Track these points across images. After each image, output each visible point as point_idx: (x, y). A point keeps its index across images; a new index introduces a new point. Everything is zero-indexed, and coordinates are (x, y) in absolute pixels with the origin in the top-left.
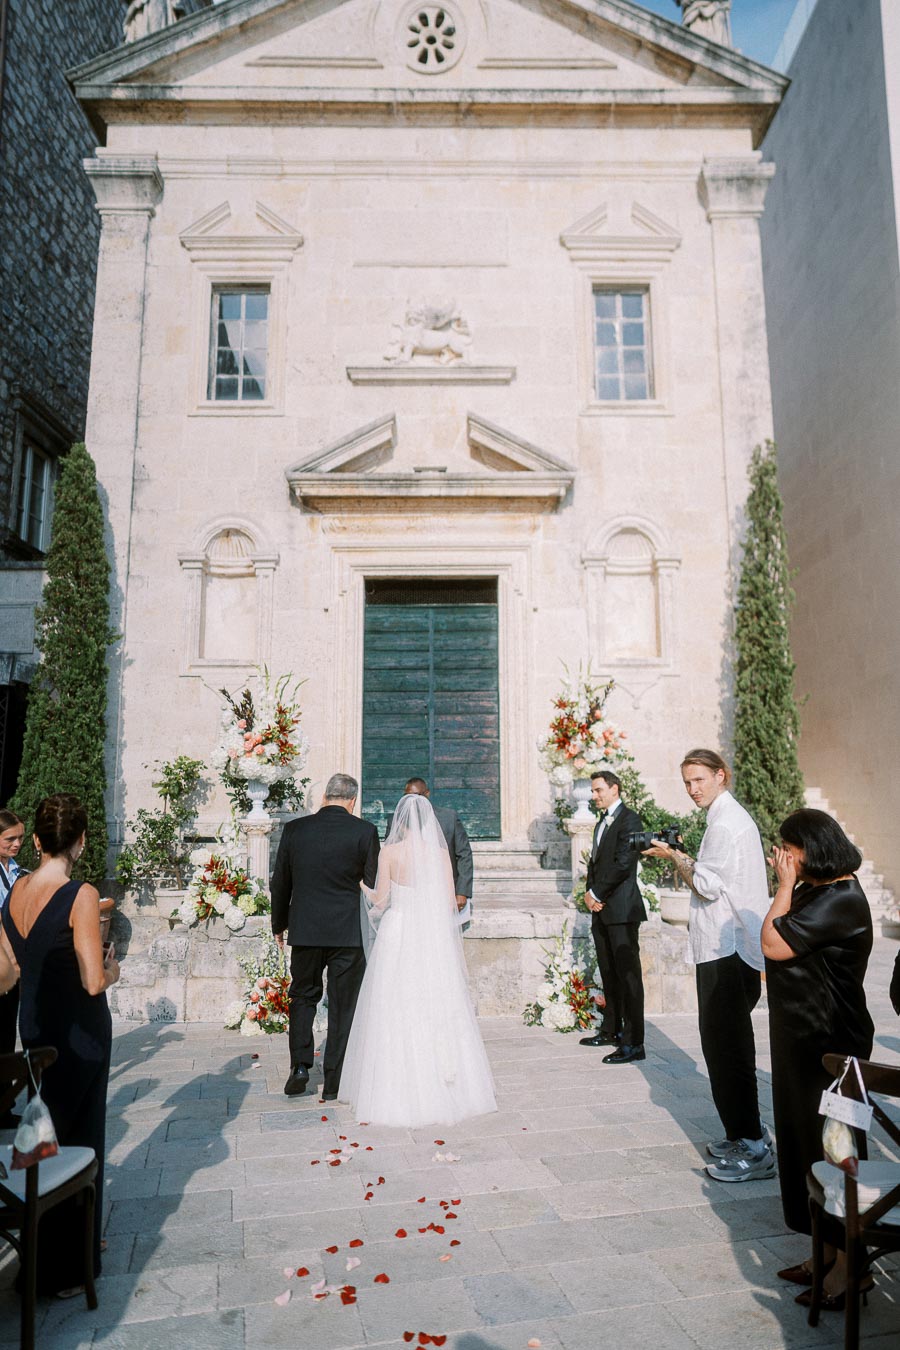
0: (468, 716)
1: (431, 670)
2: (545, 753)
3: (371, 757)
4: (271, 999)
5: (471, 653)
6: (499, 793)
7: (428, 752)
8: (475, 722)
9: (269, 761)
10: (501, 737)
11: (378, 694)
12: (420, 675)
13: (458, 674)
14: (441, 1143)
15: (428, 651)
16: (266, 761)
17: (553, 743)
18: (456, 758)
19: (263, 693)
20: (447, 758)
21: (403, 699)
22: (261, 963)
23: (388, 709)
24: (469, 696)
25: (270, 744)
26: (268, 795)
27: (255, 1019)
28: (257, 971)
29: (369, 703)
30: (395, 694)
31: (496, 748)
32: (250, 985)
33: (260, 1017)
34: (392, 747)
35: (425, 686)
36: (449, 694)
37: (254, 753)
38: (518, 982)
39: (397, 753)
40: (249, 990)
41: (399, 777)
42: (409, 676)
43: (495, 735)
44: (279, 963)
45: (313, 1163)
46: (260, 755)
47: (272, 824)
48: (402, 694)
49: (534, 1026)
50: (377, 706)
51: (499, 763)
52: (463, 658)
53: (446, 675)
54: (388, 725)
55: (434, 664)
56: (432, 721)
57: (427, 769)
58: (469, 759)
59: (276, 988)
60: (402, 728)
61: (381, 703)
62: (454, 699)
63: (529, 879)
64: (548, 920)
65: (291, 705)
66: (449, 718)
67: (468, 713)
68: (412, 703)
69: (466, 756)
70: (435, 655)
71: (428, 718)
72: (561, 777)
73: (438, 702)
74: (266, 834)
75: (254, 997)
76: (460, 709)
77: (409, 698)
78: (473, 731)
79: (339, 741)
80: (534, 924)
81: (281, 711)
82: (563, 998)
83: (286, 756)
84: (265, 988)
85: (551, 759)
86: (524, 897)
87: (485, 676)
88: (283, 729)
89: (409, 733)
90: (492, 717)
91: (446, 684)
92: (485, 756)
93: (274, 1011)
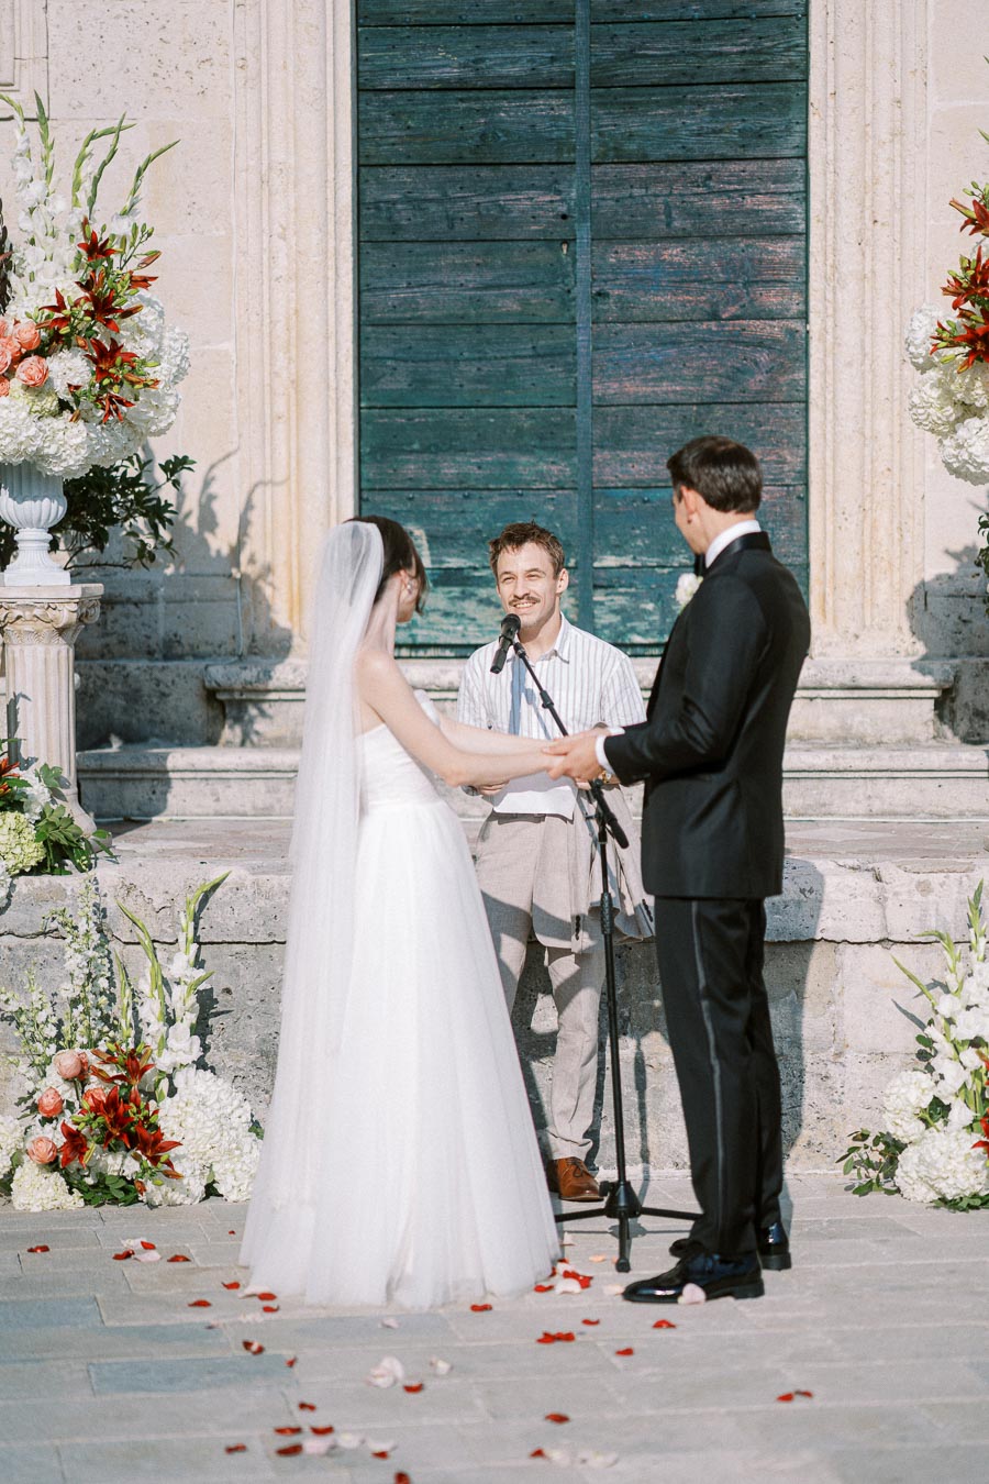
0: (706, 247)
1: (581, 92)
2: (933, 374)
3: (387, 384)
4: (97, 1108)
5: (716, 28)
6: (805, 500)
7: (571, 368)
8: (727, 266)
9: (63, 405)
10: (812, 316)
11: (405, 176)
12: (543, 104)
13: (672, 104)
14: (560, 1419)
15: (572, 24)
16: (50, 404)
17: (952, 344)
18: (665, 386)
19: (36, 189)
20: (634, 388)
21: (489, 191)
22: (62, 1012)
23: (444, 225)
24: (709, 178)
25: (65, 354)
26: (62, 510)
27: (53, 1165)
28: (51, 1032)
29: (376, 205)
30: (461, 173)
31: (795, 351)
32: (33, 1073)
33: (68, 1160)
34: (453, 351)
35: (560, 145)
36: (643, 171)
37: (15, 384)
38: (833, 1070)
39: (471, 370)
40: (30, 1086)
41: (480, 446)
42: (510, 113)
43: (795, 309)
44: (115, 1010)
45: (230, 1450)
46: (37, 388)
47: (80, 603)
48: (485, 172)
49: (873, 1196)
50: (403, 214)
51: (806, 402)
52: (689, 46)
53: (632, 105)
54: (438, 278)
55: (592, 67)
56: (583, 265)
57: (570, 423)
58: (709, 387)
59: (111, 1080)
60: (487, 287)
61: (417, 204)
62: (658, 189)
63: (892, 774)
64: (925, 888)
65: (123, 227)
66: (642, 253)
67: (705, 237)
68: (521, 202)
69: (699, 379)
70: (593, 38)
71: (572, 255)
72: (977, 448)
73: (606, 199)
74: (61, 631)
75: (49, 1102)
76: (676, 224)
77: (510, 188)
78: (719, 296)
79: (280, 329)
80: (881, 901)
81: (96, 250)
82: (961, 1114)
83: (115, 391)
84: (79, 1079)
85: (948, 393)
86: (871, 828)
87: (762, 108)
88: (103, 307)
89: (509, 304)
90: (784, 249)
91: (631, 135)
92: (756, 382)
93: (109, 1143)
